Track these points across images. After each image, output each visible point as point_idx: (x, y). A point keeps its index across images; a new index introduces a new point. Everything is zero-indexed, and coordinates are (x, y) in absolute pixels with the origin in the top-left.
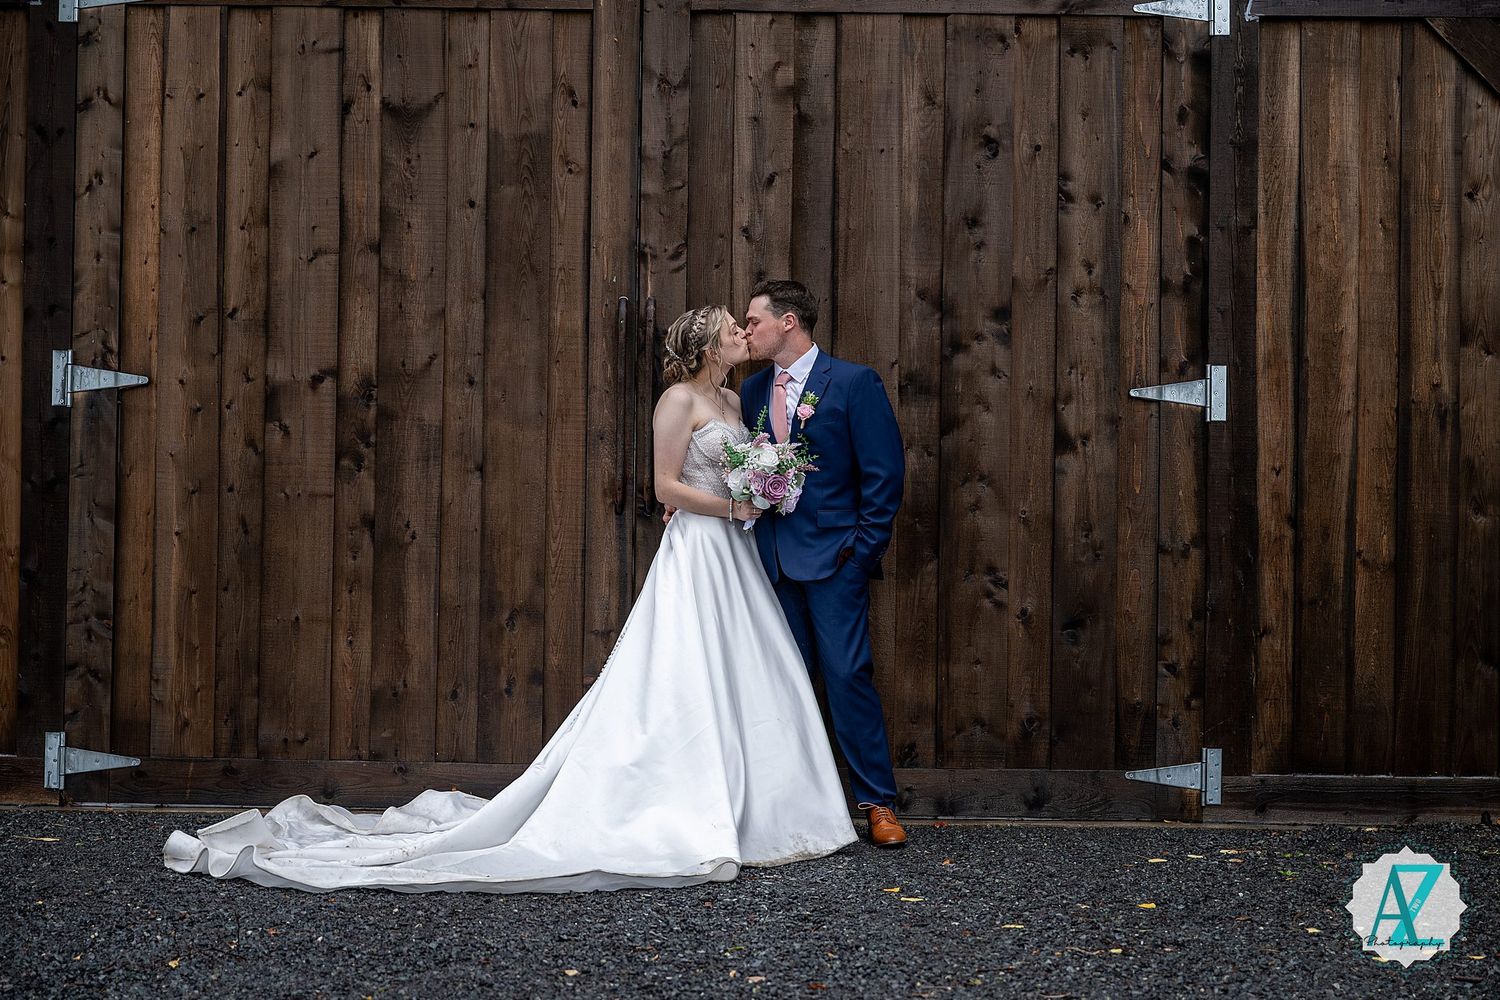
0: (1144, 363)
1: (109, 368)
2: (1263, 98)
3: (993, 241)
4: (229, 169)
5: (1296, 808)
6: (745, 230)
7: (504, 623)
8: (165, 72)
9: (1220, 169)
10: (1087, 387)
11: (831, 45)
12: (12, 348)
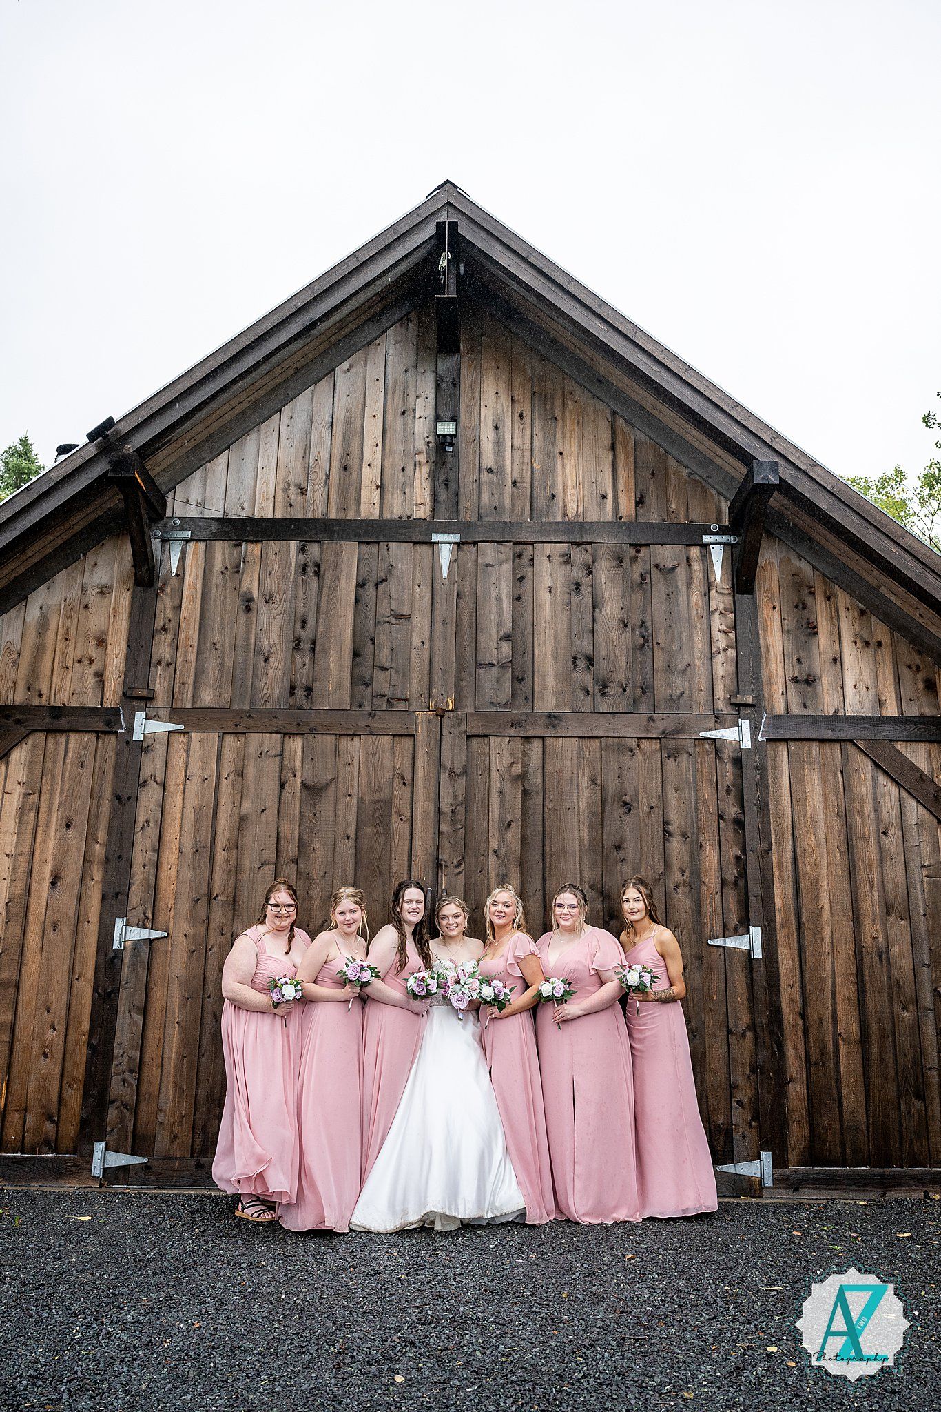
0: (714, 925)
1: (146, 928)
2: (770, 781)
3: (630, 858)
4: (218, 818)
5: (817, 1189)
6: (495, 852)
8: (187, 767)
9: (750, 819)
10: (685, 938)
11: (540, 753)
12: (94, 916)
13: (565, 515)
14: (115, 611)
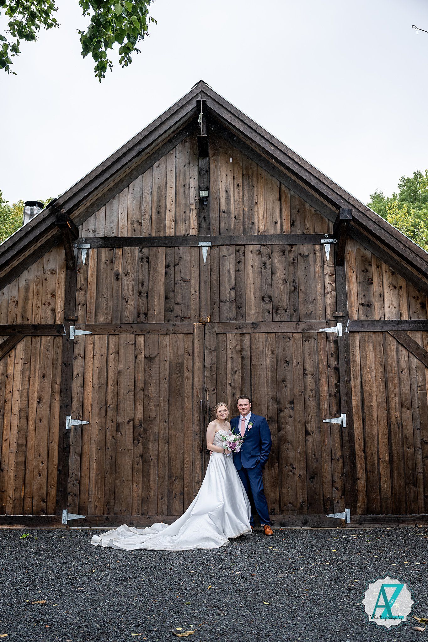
0: (326, 414)
1: (80, 420)
2: (351, 350)
3: (289, 385)
4: (108, 372)
5: (369, 524)
6: (230, 384)
7: (174, 480)
8: (94, 350)
9: (342, 367)
10: (313, 420)
11: (249, 340)
12: (57, 415)
13: (258, 231)
14: (58, 281)
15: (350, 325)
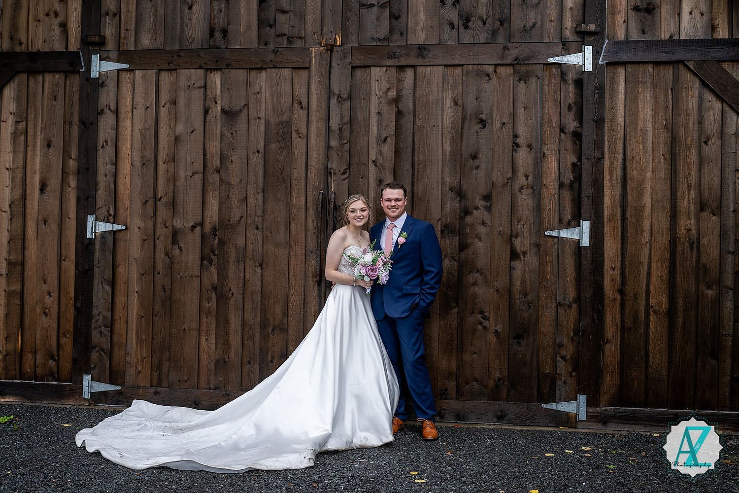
0: (552, 220)
1: (110, 222)
2: (607, 99)
3: (483, 166)
4: (159, 138)
5: (621, 423)
6: (374, 162)
7: (270, 332)
8: (133, 98)
9: (588, 131)
10: (526, 230)
11: (412, 80)
12: (72, 213)
15: (608, 50)
